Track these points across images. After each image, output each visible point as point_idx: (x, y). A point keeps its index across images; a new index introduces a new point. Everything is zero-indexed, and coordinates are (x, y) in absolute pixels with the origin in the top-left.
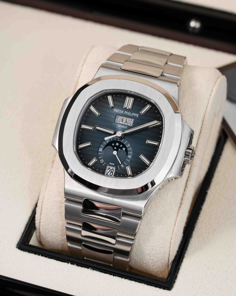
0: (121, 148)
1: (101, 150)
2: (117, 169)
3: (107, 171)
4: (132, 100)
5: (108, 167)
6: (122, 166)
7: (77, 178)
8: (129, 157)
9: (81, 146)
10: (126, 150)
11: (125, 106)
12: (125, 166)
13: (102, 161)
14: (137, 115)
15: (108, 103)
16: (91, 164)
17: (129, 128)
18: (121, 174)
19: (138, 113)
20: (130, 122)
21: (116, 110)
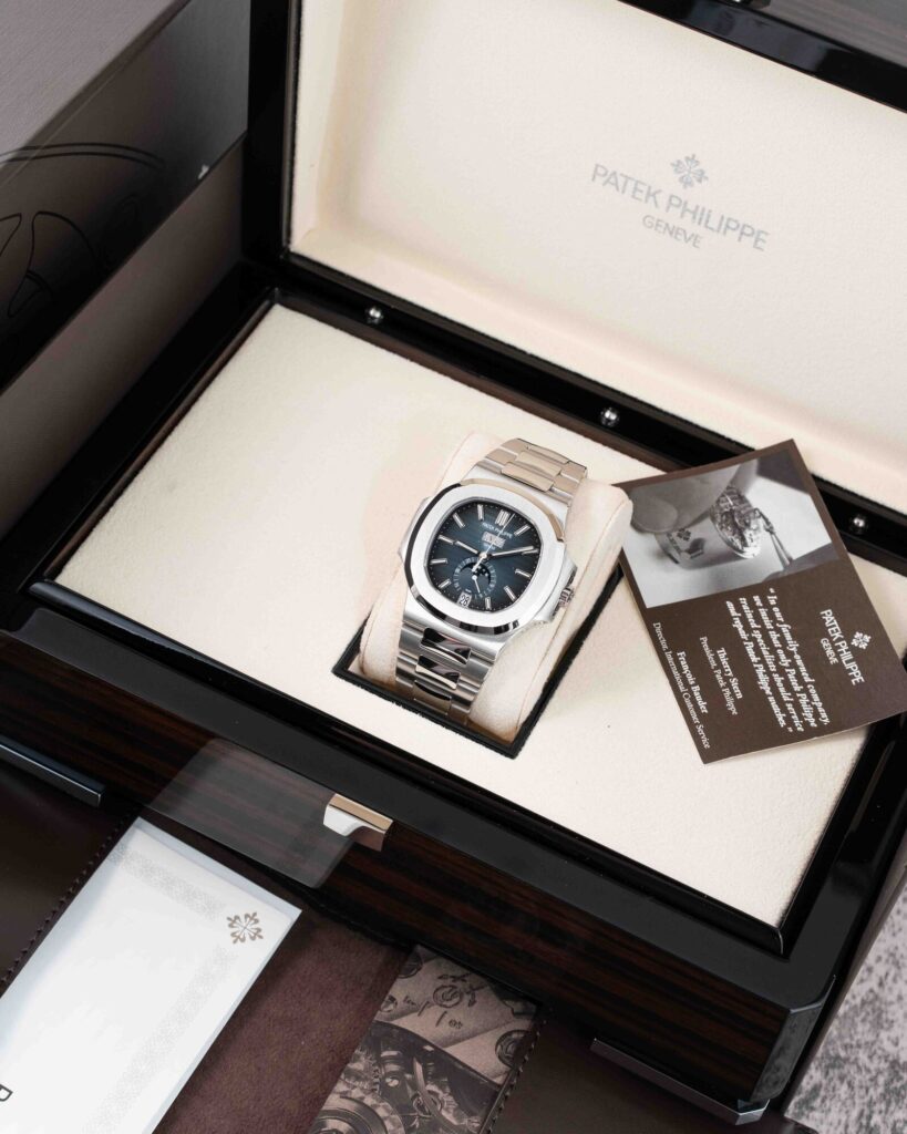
0: (484, 574)
1: (457, 570)
2: (473, 598)
3: (461, 599)
4: (507, 515)
5: (463, 594)
6: (481, 596)
7: (420, 599)
8: (492, 586)
9: (434, 562)
10: (489, 577)
11: (497, 521)
12: (484, 597)
13: (457, 585)
14: (510, 536)
15: (477, 514)
16: (443, 586)
17: (498, 550)
18: (477, 606)
19: (512, 532)
20: (500, 542)
21: (485, 525)
